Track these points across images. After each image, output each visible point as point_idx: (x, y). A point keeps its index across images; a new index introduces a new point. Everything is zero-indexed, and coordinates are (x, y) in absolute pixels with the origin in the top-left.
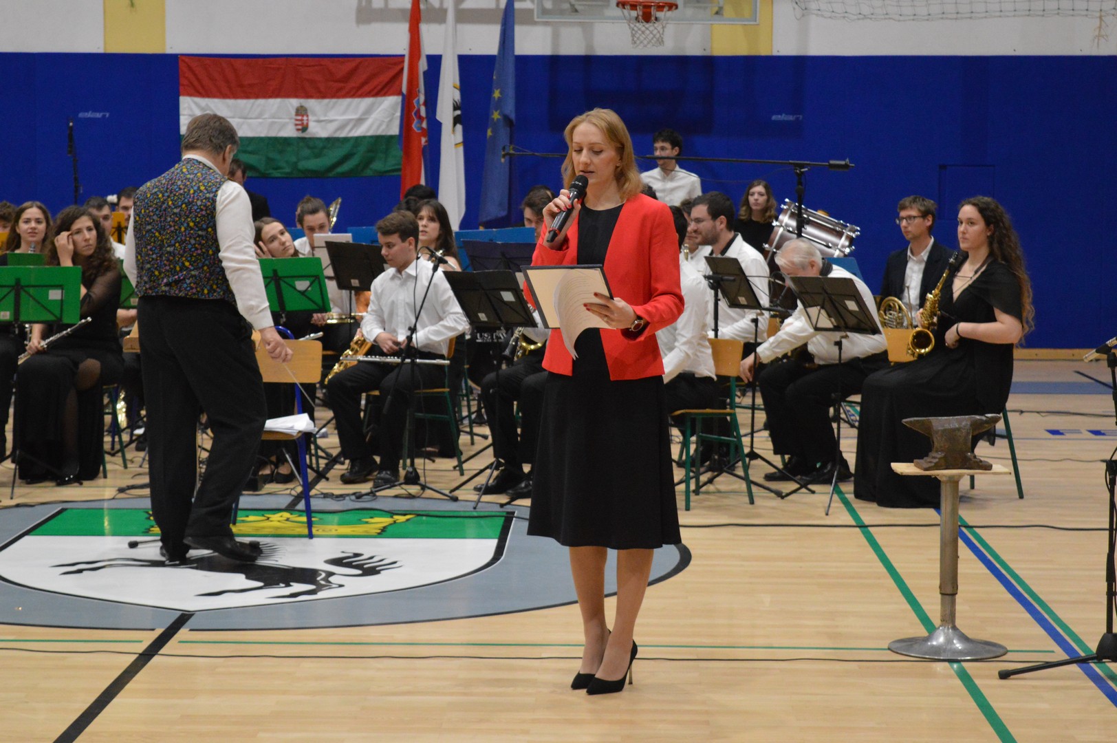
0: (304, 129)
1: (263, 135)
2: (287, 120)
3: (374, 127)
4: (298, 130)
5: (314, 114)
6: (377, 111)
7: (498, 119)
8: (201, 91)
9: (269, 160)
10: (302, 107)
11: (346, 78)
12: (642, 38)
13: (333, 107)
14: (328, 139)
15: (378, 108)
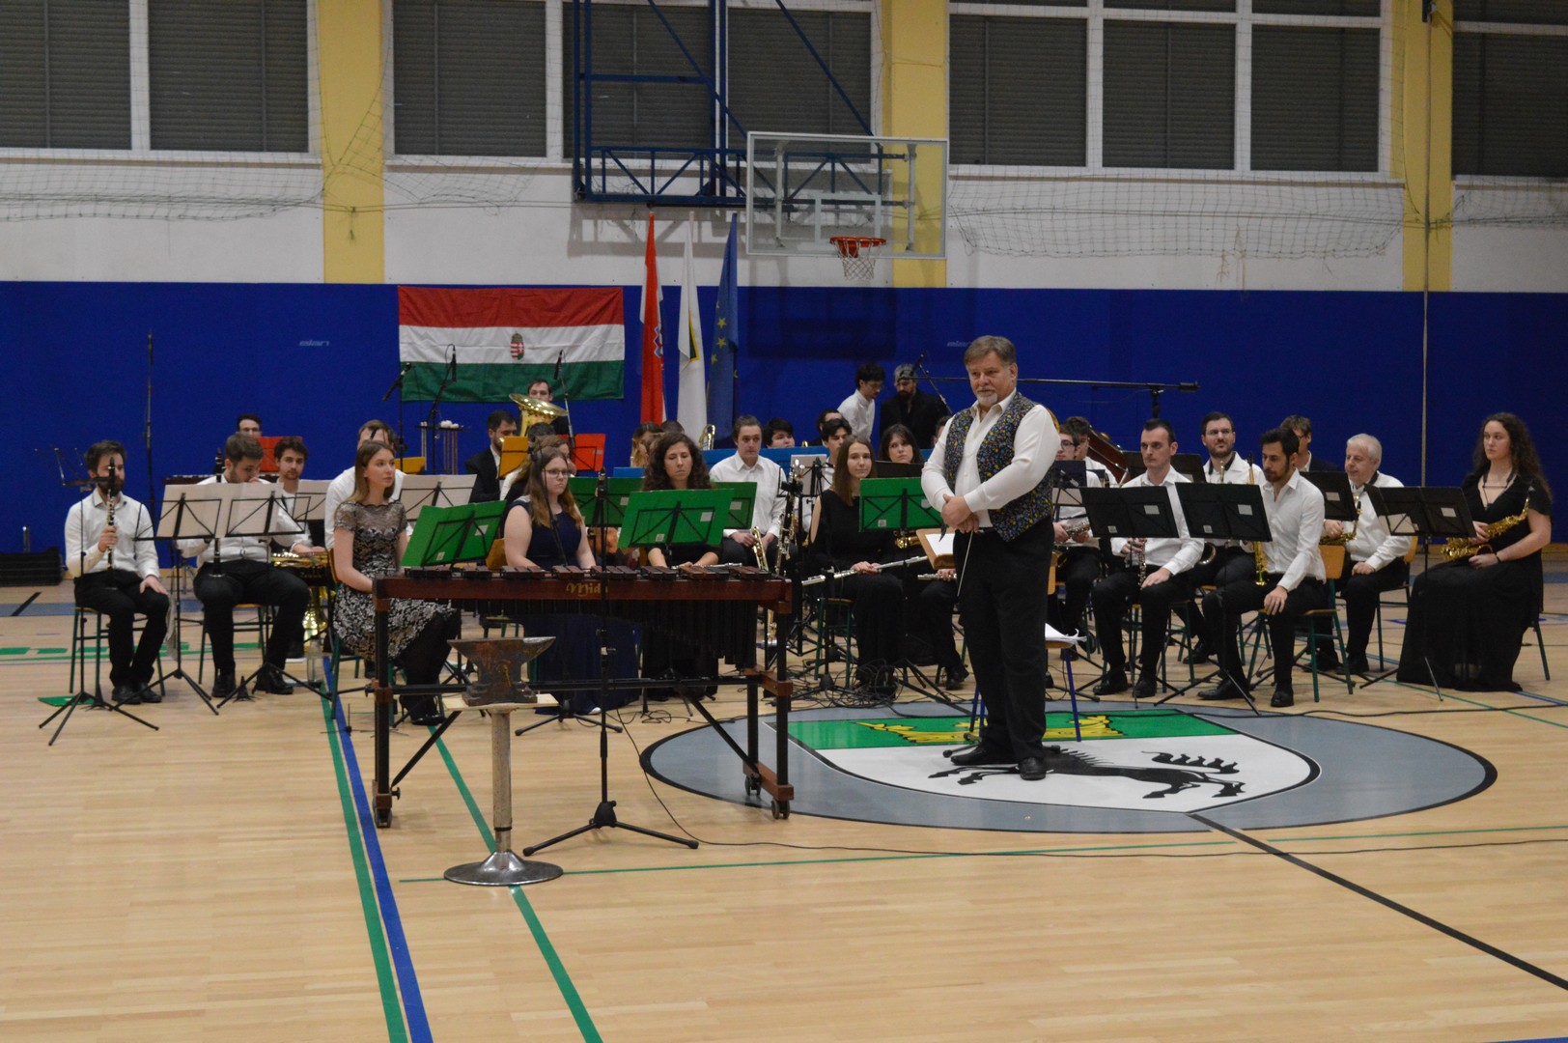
0: (520, 356)
1: (479, 362)
2: (503, 348)
3: (587, 354)
4: (514, 357)
5: (529, 342)
6: (590, 338)
7: (723, 346)
8: (420, 319)
9: (486, 386)
10: (517, 334)
11: (559, 308)
12: (857, 271)
13: (547, 335)
14: (542, 366)
15: (590, 335)
